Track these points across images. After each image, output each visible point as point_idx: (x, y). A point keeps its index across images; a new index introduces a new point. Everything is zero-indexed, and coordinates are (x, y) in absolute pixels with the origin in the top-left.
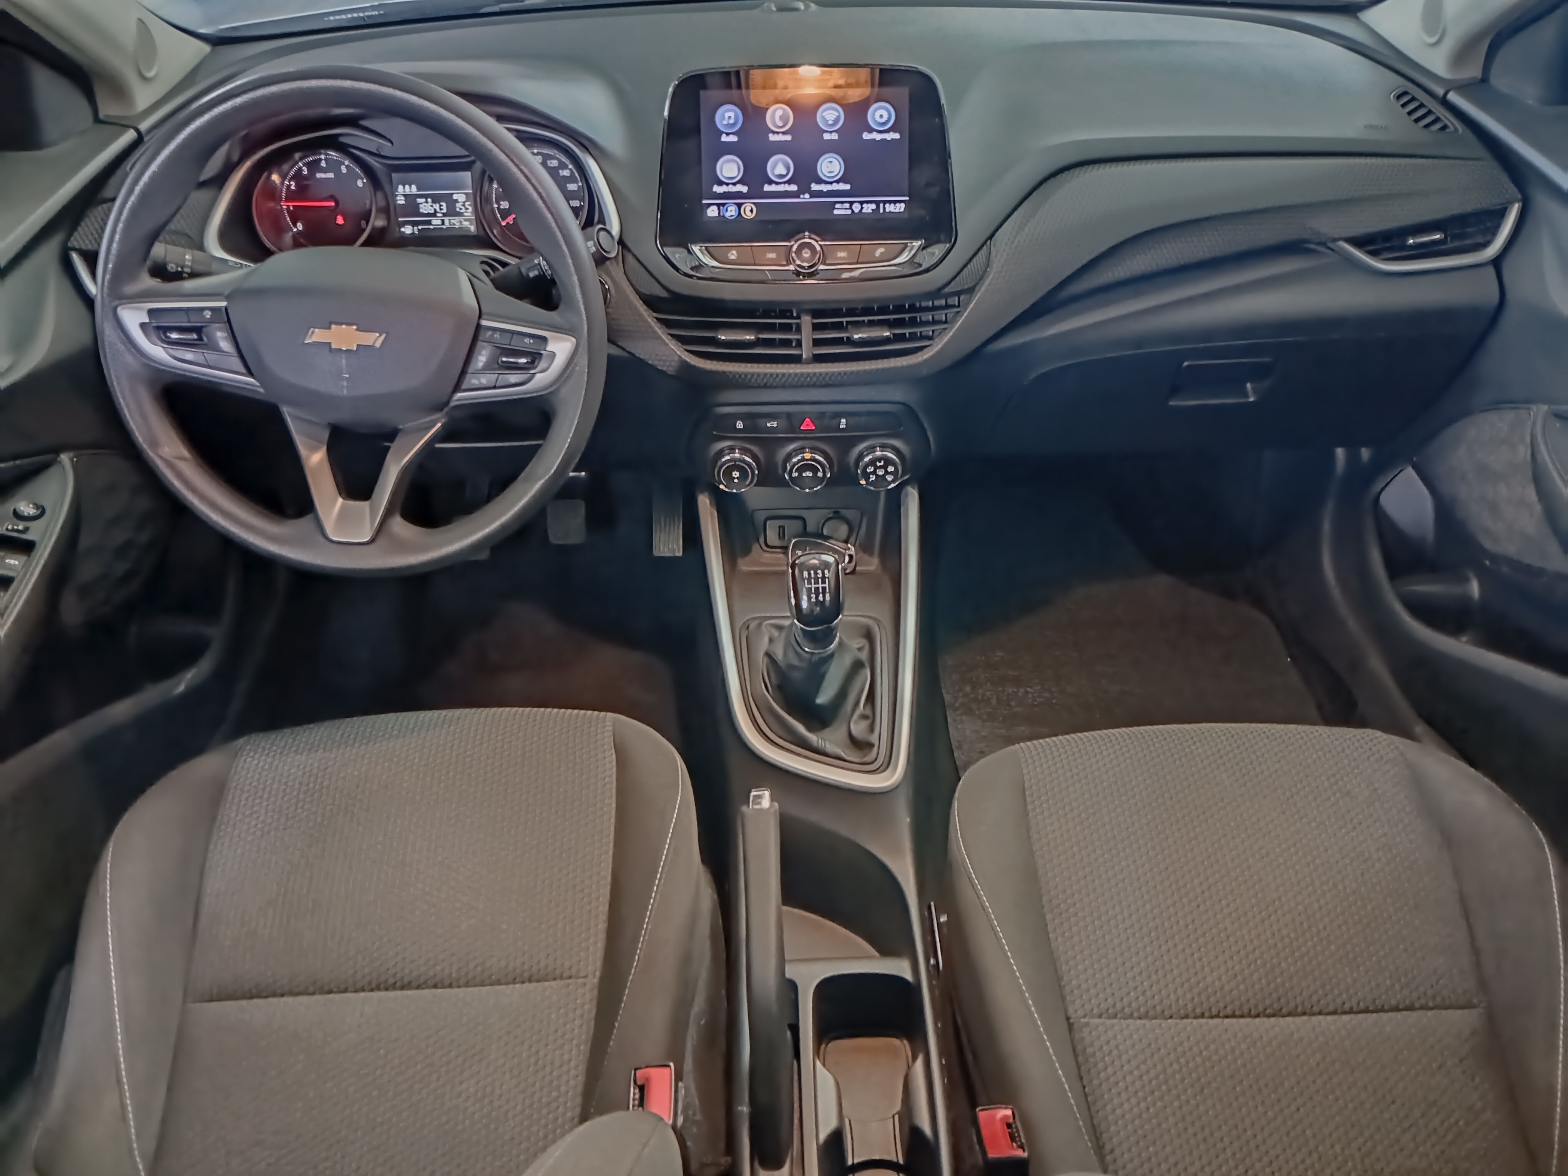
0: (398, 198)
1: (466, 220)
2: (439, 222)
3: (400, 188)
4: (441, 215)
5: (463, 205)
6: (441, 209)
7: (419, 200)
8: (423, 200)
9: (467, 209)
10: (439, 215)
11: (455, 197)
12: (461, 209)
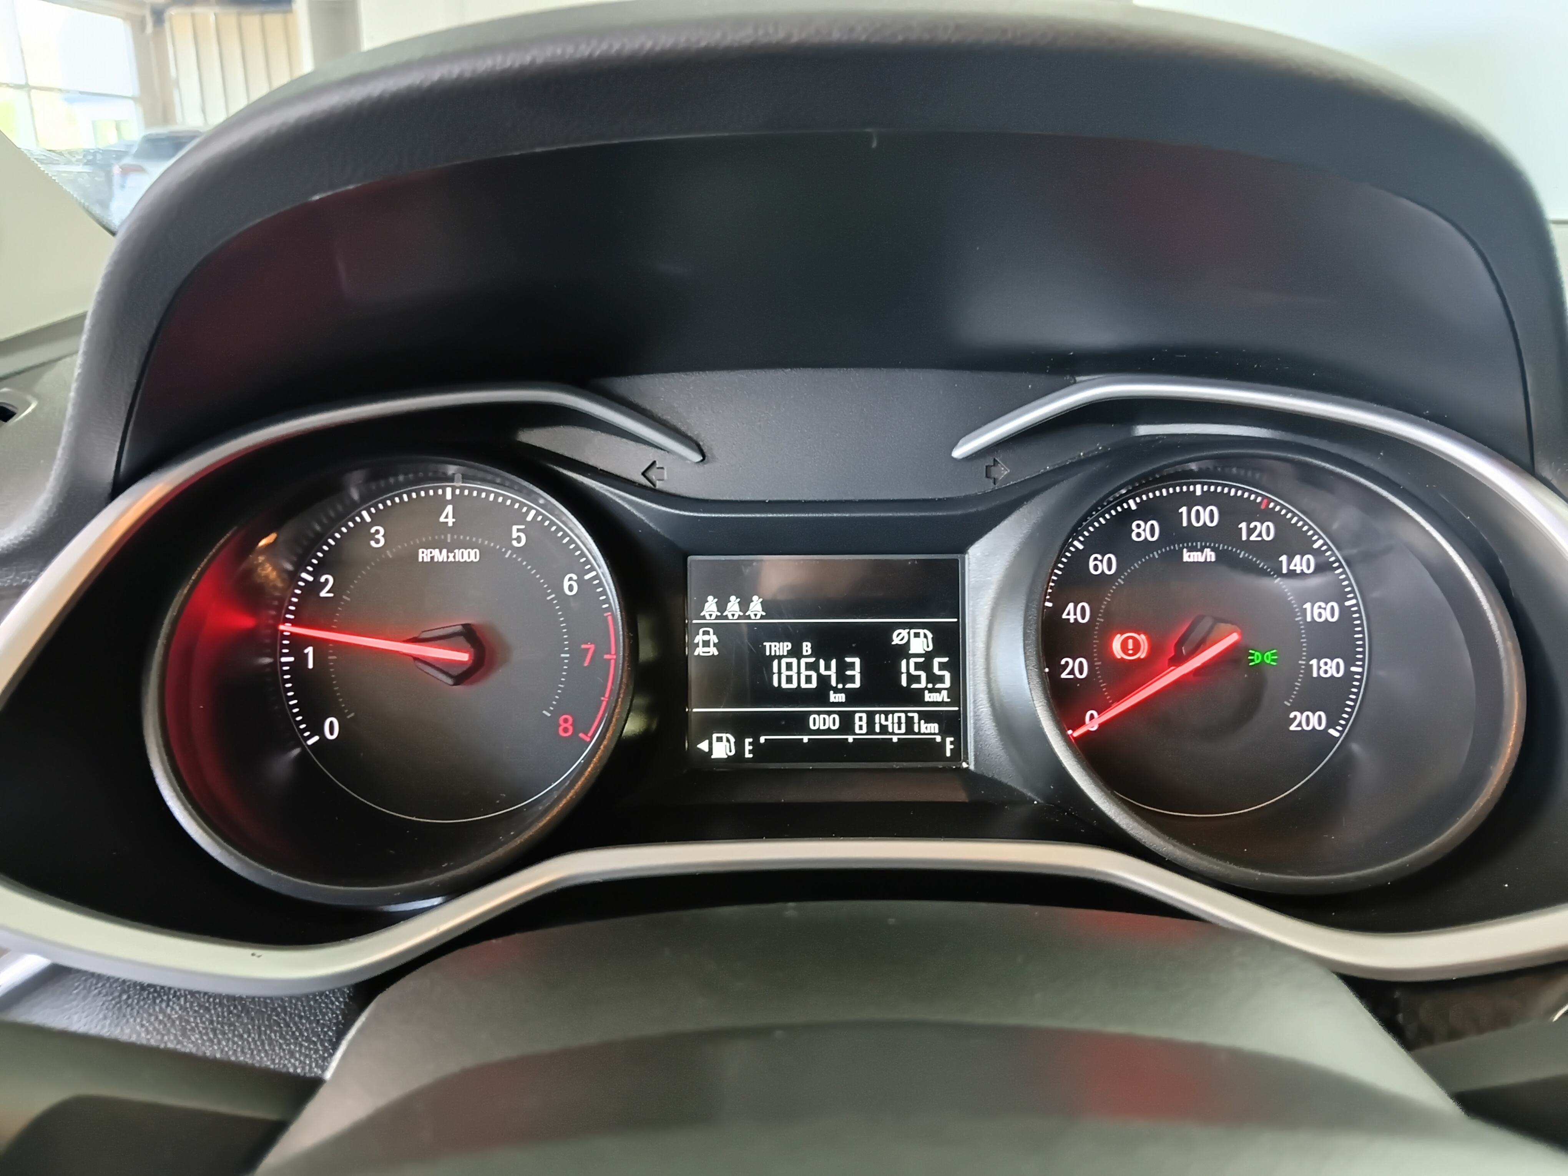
0: (699, 638)
1: (927, 717)
2: (832, 722)
3: (711, 606)
4: (841, 697)
5: (926, 666)
6: (843, 678)
7: (775, 648)
8: (784, 647)
9: (933, 679)
10: (834, 697)
11: (898, 638)
12: (917, 679)
